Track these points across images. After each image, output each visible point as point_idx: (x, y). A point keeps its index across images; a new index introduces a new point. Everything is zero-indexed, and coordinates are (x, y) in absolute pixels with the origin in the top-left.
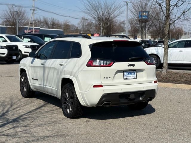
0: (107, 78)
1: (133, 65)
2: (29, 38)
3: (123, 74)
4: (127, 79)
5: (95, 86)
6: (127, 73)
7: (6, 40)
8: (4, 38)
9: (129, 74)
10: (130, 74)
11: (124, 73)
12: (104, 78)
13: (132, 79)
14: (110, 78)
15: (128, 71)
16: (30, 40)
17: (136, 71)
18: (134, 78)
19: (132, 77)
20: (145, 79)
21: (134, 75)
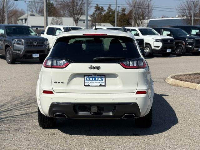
0: (59, 83)
1: (98, 68)
2: (169, 31)
3: (83, 78)
4: (89, 85)
5: (45, 92)
6: (90, 78)
7: (138, 33)
8: (137, 32)
9: (93, 79)
10: (95, 79)
11: (85, 78)
12: (55, 82)
13: (97, 86)
14: (63, 83)
15: (91, 75)
16: (169, 33)
17: (104, 76)
18: (101, 85)
19: (98, 83)
20: (120, 87)
21: (101, 82)
